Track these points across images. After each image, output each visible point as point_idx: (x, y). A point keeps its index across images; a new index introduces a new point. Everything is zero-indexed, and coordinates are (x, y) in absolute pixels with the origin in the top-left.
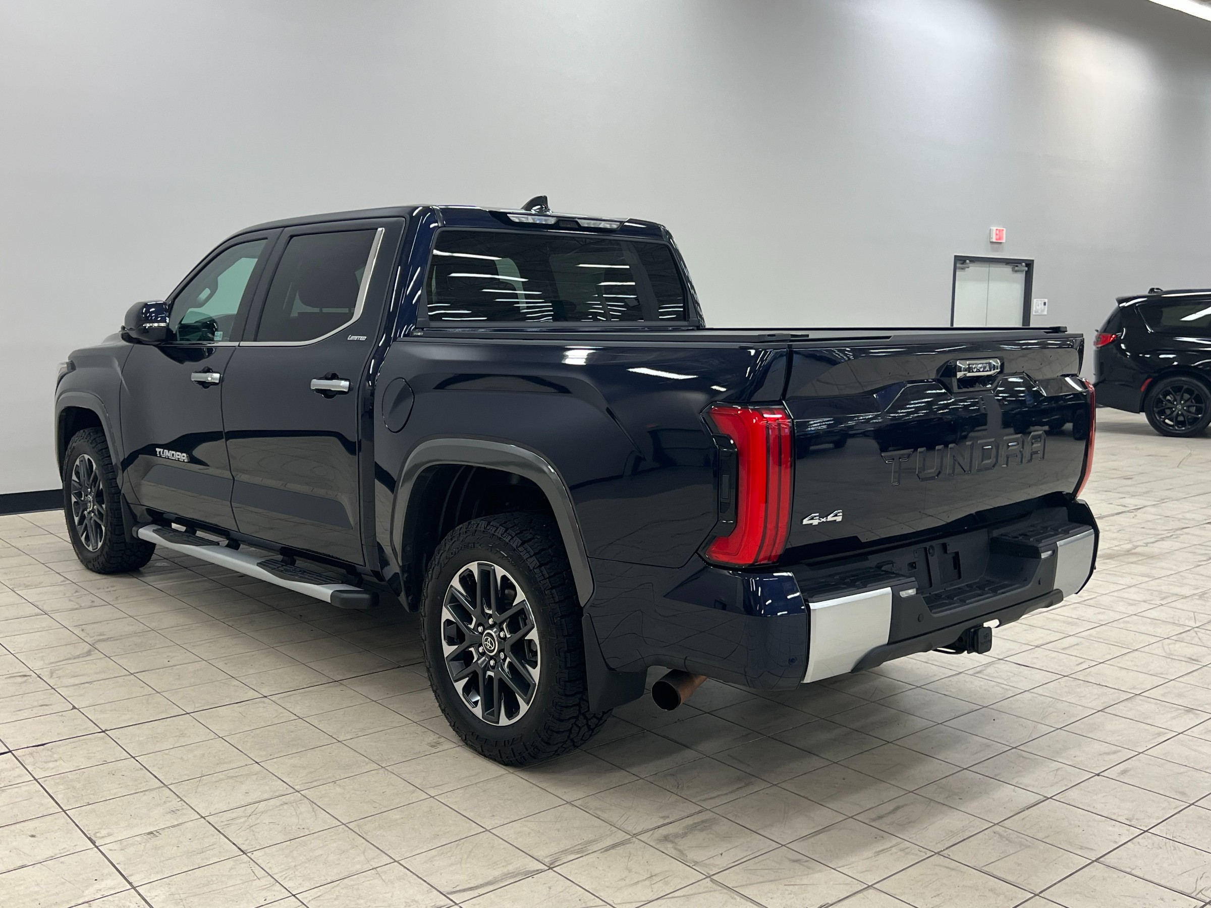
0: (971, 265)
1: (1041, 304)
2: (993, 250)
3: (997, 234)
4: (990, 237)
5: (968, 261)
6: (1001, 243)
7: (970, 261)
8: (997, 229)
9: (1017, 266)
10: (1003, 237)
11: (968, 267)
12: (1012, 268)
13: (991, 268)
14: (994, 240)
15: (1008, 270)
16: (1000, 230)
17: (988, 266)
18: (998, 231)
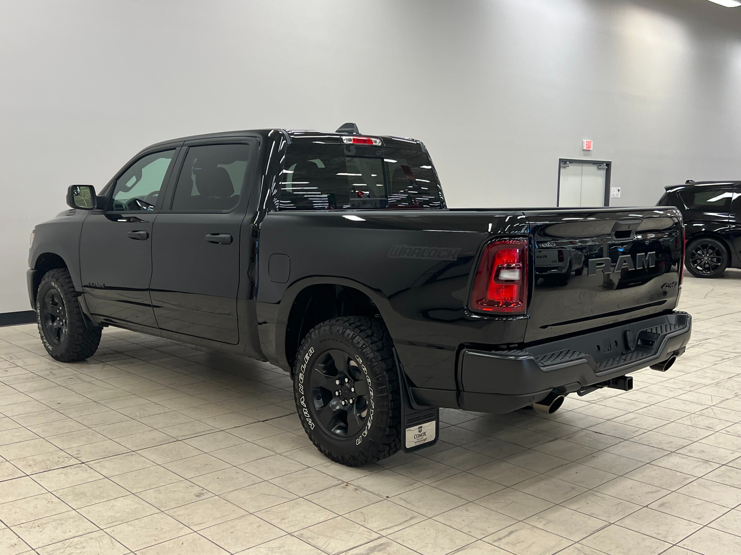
0: (570, 165)
1: (616, 190)
2: (585, 155)
3: (587, 145)
4: (583, 147)
5: (568, 162)
6: (589, 150)
9: (600, 166)
10: (591, 146)
11: (568, 166)
13: (583, 167)
14: (585, 149)
15: (594, 168)
17: (582, 165)
18: (588, 143)
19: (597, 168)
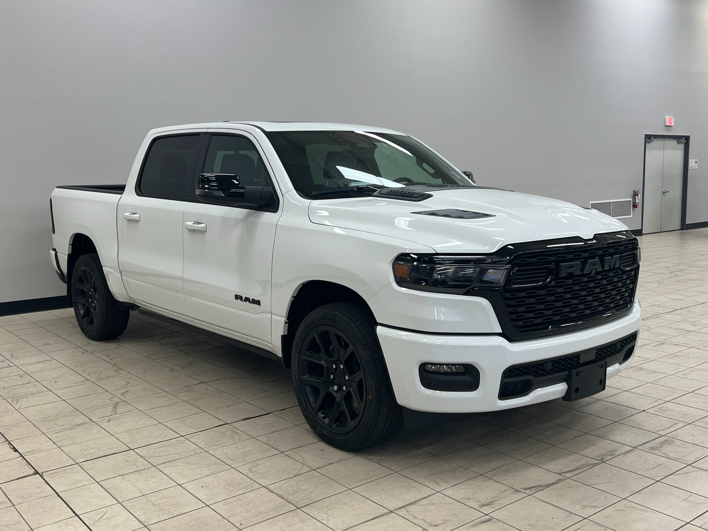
0: (654, 140)
1: (694, 162)
2: (667, 131)
3: (669, 121)
4: (665, 123)
5: (653, 138)
6: (671, 126)
7: (654, 138)
8: (669, 118)
9: (680, 140)
10: (672, 122)
11: (653, 141)
12: (677, 141)
13: (665, 142)
14: (667, 125)
15: (674, 142)
16: (670, 118)
17: (663, 140)
18: (669, 119)
19: (676, 142)
